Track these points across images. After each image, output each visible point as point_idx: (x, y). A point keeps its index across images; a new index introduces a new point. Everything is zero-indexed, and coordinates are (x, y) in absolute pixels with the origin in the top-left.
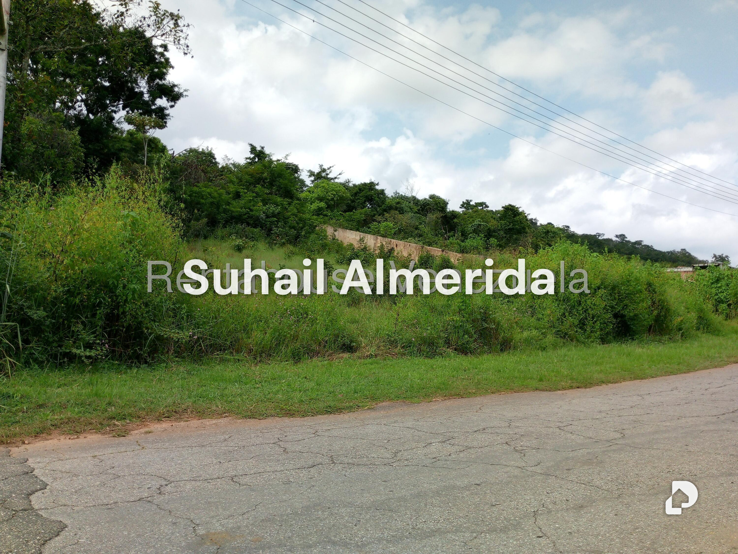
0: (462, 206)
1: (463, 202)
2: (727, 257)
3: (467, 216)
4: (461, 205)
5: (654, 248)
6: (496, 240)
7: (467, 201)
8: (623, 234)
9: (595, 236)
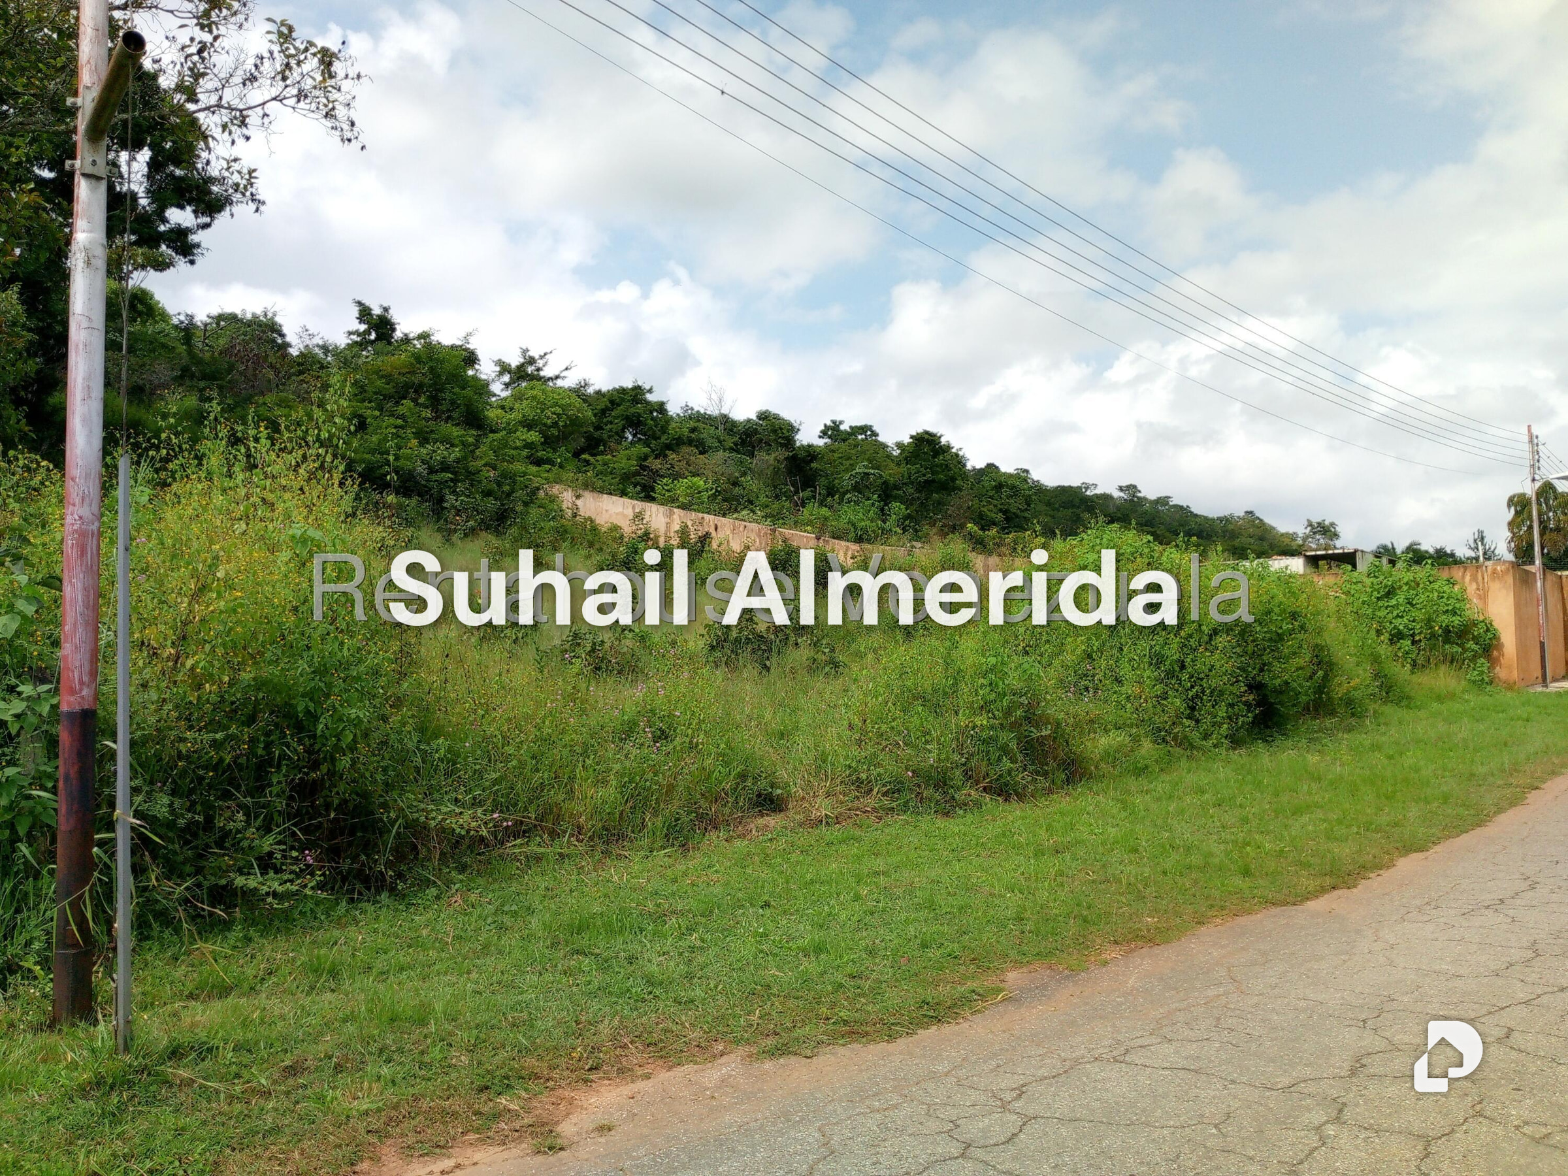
0: (824, 433)
1: (825, 426)
2: (1332, 524)
3: (836, 455)
4: (821, 432)
5: (1192, 510)
6: (902, 506)
7: (834, 422)
8: (1133, 483)
9: (1080, 488)
